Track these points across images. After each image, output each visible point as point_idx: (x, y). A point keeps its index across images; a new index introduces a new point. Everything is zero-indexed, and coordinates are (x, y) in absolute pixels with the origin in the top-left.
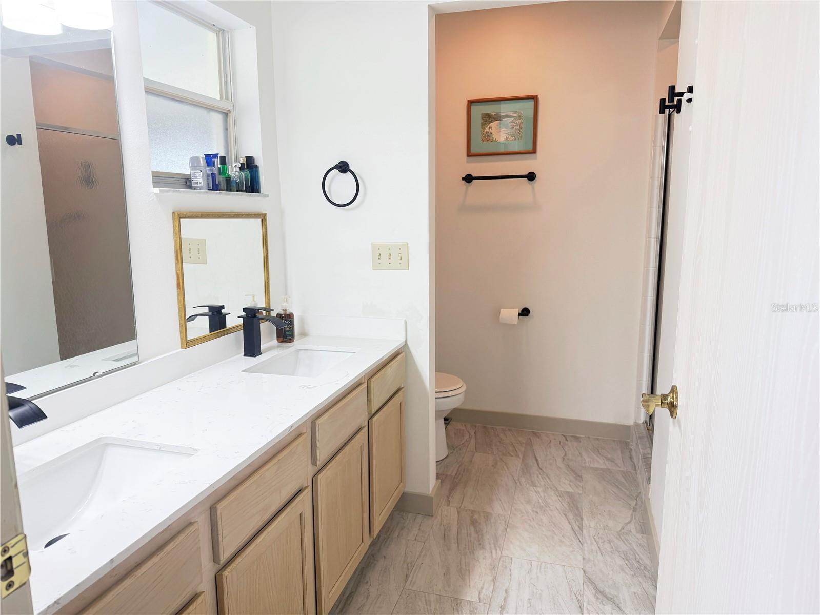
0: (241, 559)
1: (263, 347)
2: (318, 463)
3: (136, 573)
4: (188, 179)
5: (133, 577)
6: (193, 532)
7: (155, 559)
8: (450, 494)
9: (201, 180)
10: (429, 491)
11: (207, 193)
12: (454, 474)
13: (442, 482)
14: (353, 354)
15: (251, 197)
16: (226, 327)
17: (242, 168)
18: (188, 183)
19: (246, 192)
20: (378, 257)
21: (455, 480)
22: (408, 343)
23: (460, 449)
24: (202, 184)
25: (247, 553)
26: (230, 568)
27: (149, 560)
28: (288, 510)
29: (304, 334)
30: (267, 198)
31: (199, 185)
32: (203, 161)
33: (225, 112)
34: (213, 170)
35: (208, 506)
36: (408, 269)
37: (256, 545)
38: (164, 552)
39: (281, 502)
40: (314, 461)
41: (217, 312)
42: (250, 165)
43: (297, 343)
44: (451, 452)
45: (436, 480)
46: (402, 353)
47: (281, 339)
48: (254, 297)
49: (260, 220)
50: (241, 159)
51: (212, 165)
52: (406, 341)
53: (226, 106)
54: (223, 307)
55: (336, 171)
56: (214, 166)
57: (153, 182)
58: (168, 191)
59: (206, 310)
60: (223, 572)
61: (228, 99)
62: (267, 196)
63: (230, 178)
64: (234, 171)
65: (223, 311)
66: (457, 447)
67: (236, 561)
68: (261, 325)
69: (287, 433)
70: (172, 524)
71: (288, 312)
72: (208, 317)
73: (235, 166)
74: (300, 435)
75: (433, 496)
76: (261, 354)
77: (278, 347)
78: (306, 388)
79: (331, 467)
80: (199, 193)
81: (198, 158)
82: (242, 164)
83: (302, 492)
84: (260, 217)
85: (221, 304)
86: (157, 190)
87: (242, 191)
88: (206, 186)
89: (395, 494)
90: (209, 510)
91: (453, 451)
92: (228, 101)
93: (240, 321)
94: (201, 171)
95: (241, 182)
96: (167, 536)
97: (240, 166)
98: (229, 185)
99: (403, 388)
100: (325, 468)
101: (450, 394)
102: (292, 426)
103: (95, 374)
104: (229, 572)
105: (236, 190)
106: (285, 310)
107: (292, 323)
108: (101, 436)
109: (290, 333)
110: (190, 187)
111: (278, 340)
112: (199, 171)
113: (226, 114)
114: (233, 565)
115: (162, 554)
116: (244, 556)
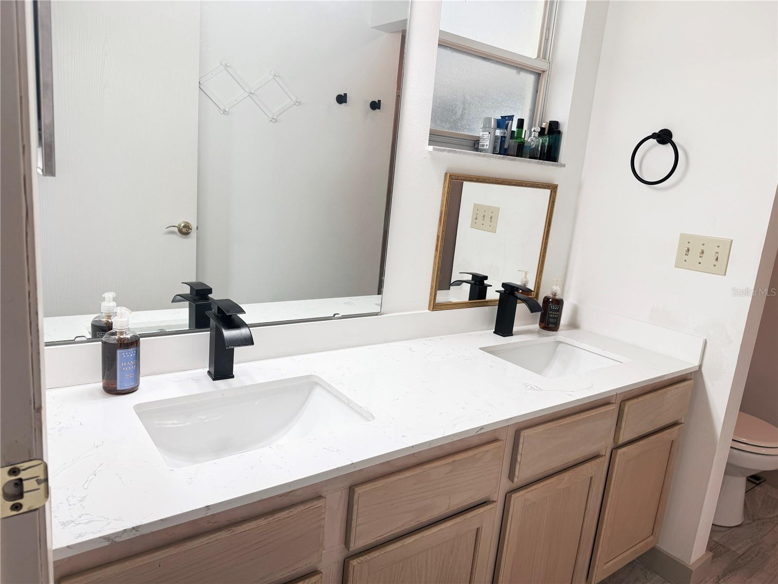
0: (378, 554)
1: (515, 329)
2: (516, 480)
3: (234, 529)
4: (477, 141)
5: (229, 532)
6: (316, 508)
7: (262, 522)
8: (724, 575)
9: (488, 143)
10: (689, 562)
11: (492, 157)
12: (740, 552)
13: (713, 557)
14: (620, 363)
15: (543, 166)
16: (485, 299)
17: (542, 133)
18: (476, 146)
19: (540, 159)
20: (685, 252)
21: (739, 560)
22: (704, 370)
23: (763, 524)
24: (487, 147)
25: (389, 550)
26: (362, 558)
27: (255, 520)
28: (458, 520)
29: (574, 325)
30: (563, 168)
31: (485, 147)
32: (494, 121)
33: (538, 72)
34: (505, 133)
35: (347, 484)
36: (725, 275)
37: (403, 546)
38: (273, 518)
39: (449, 508)
40: (511, 476)
41: (479, 281)
42: (553, 130)
43: (561, 335)
44: (748, 522)
45: (706, 551)
46: (690, 379)
47: (543, 325)
48: (526, 273)
49: (548, 192)
50: (544, 124)
51: (505, 127)
52: (700, 366)
53: (541, 65)
54: (486, 278)
55: (653, 141)
56: (506, 128)
57: (429, 140)
58: (444, 150)
59: (470, 277)
60: (351, 560)
61: (545, 59)
62: (564, 166)
63: (524, 143)
64: (531, 137)
65: (486, 282)
66: (760, 519)
67: (371, 554)
68: (518, 305)
69: (474, 433)
70: (297, 490)
71: (557, 297)
72: (470, 285)
73: (534, 131)
74: (496, 440)
75: (693, 570)
76: (512, 335)
77: (538, 333)
78: (529, 387)
79: (535, 489)
80: (484, 156)
81: (489, 119)
82: (543, 129)
83: (487, 505)
84: (549, 189)
85: (486, 275)
86: (431, 148)
87: (535, 158)
88: (491, 150)
89: (638, 546)
90: (348, 489)
91: (751, 521)
92: (544, 60)
93: (497, 296)
94: (489, 133)
95: (536, 148)
96: (286, 501)
97: (539, 131)
98: (521, 151)
99: (682, 423)
100: (526, 488)
101: (764, 451)
102: (482, 428)
103: (335, 315)
104: (358, 563)
105: (528, 156)
106: (555, 295)
107: (559, 311)
108: (313, 374)
109: (555, 321)
110: (477, 150)
111: (539, 325)
112: (488, 133)
113: (539, 75)
114: (367, 557)
115: (270, 519)
116: (383, 552)
